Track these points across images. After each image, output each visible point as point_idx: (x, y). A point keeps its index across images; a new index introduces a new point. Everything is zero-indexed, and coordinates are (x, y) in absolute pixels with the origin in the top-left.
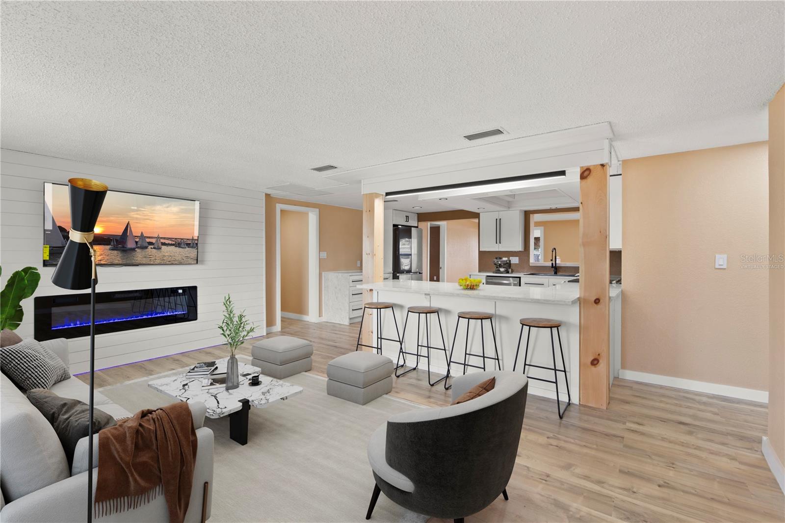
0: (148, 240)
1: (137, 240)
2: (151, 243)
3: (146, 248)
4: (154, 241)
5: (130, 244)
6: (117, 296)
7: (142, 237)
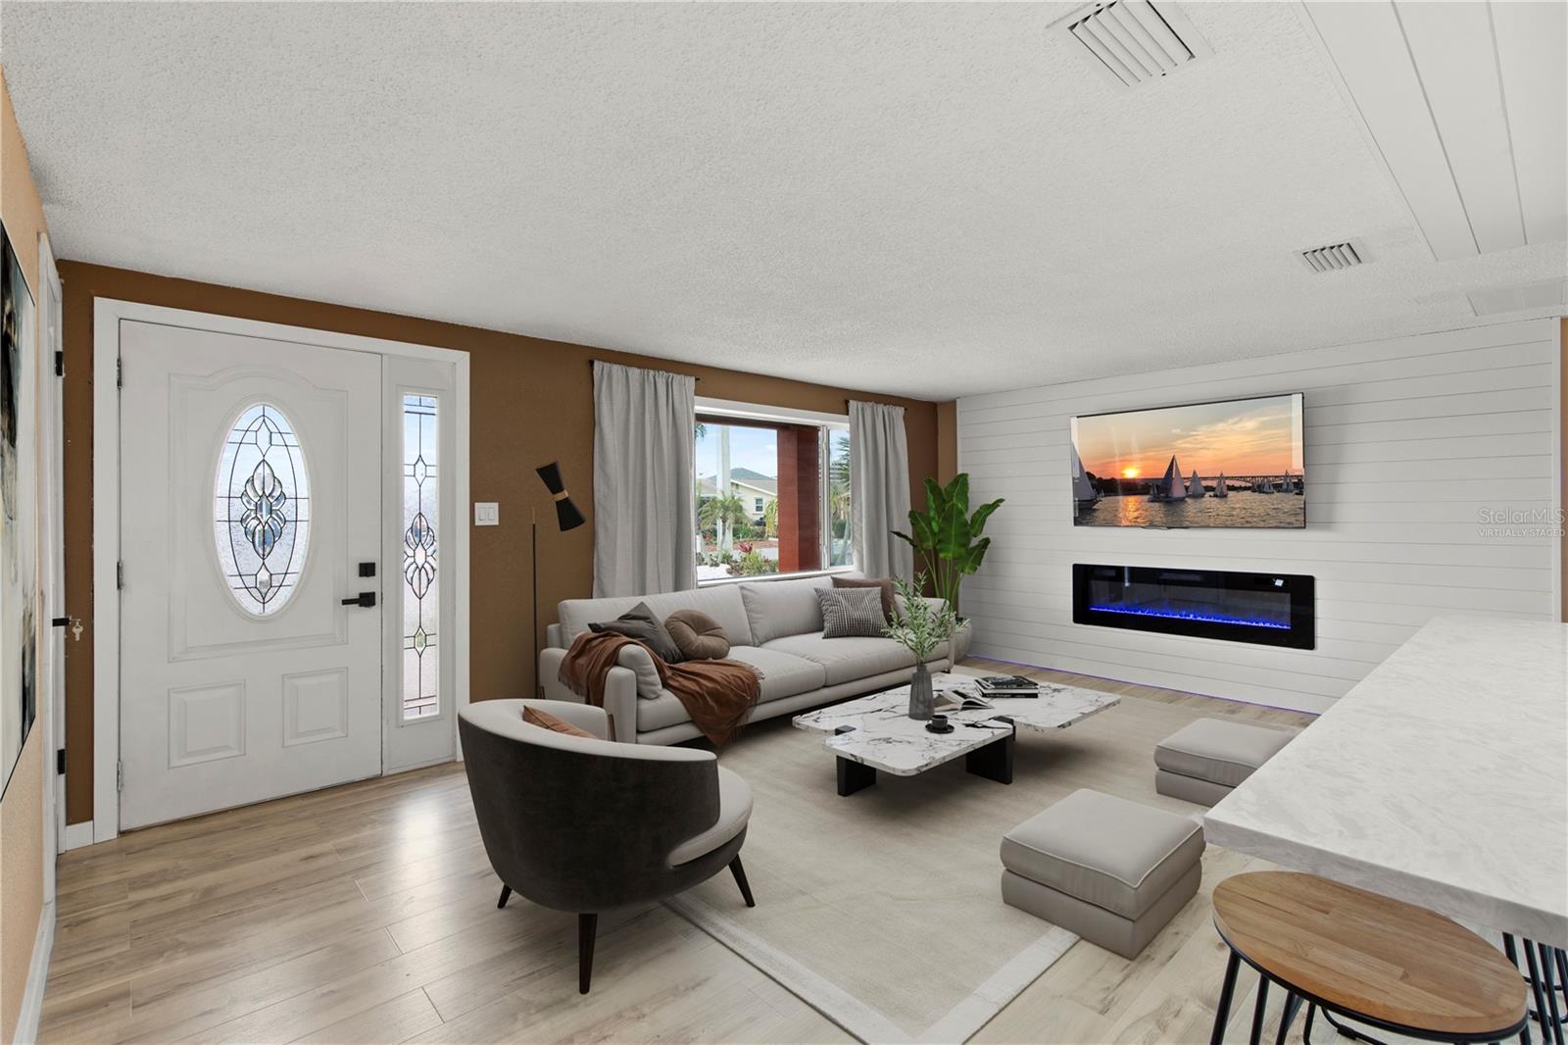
0: (1206, 483)
1: (1188, 484)
2: (1209, 489)
3: (1202, 496)
4: (1213, 483)
5: (1178, 492)
6: (1166, 576)
7: (1195, 478)
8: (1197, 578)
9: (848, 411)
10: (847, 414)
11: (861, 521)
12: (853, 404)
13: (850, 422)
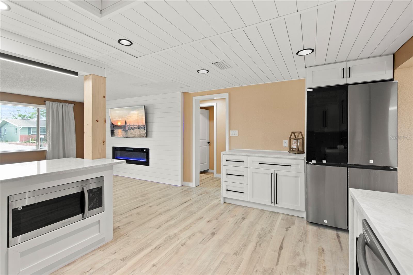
0: (131, 126)
1: (128, 127)
2: (132, 128)
4: (132, 127)
5: (127, 129)
6: (127, 150)
7: (129, 125)
8: (132, 150)
9: (45, 104)
10: (45, 105)
11: (50, 135)
12: (46, 102)
13: (46, 107)
